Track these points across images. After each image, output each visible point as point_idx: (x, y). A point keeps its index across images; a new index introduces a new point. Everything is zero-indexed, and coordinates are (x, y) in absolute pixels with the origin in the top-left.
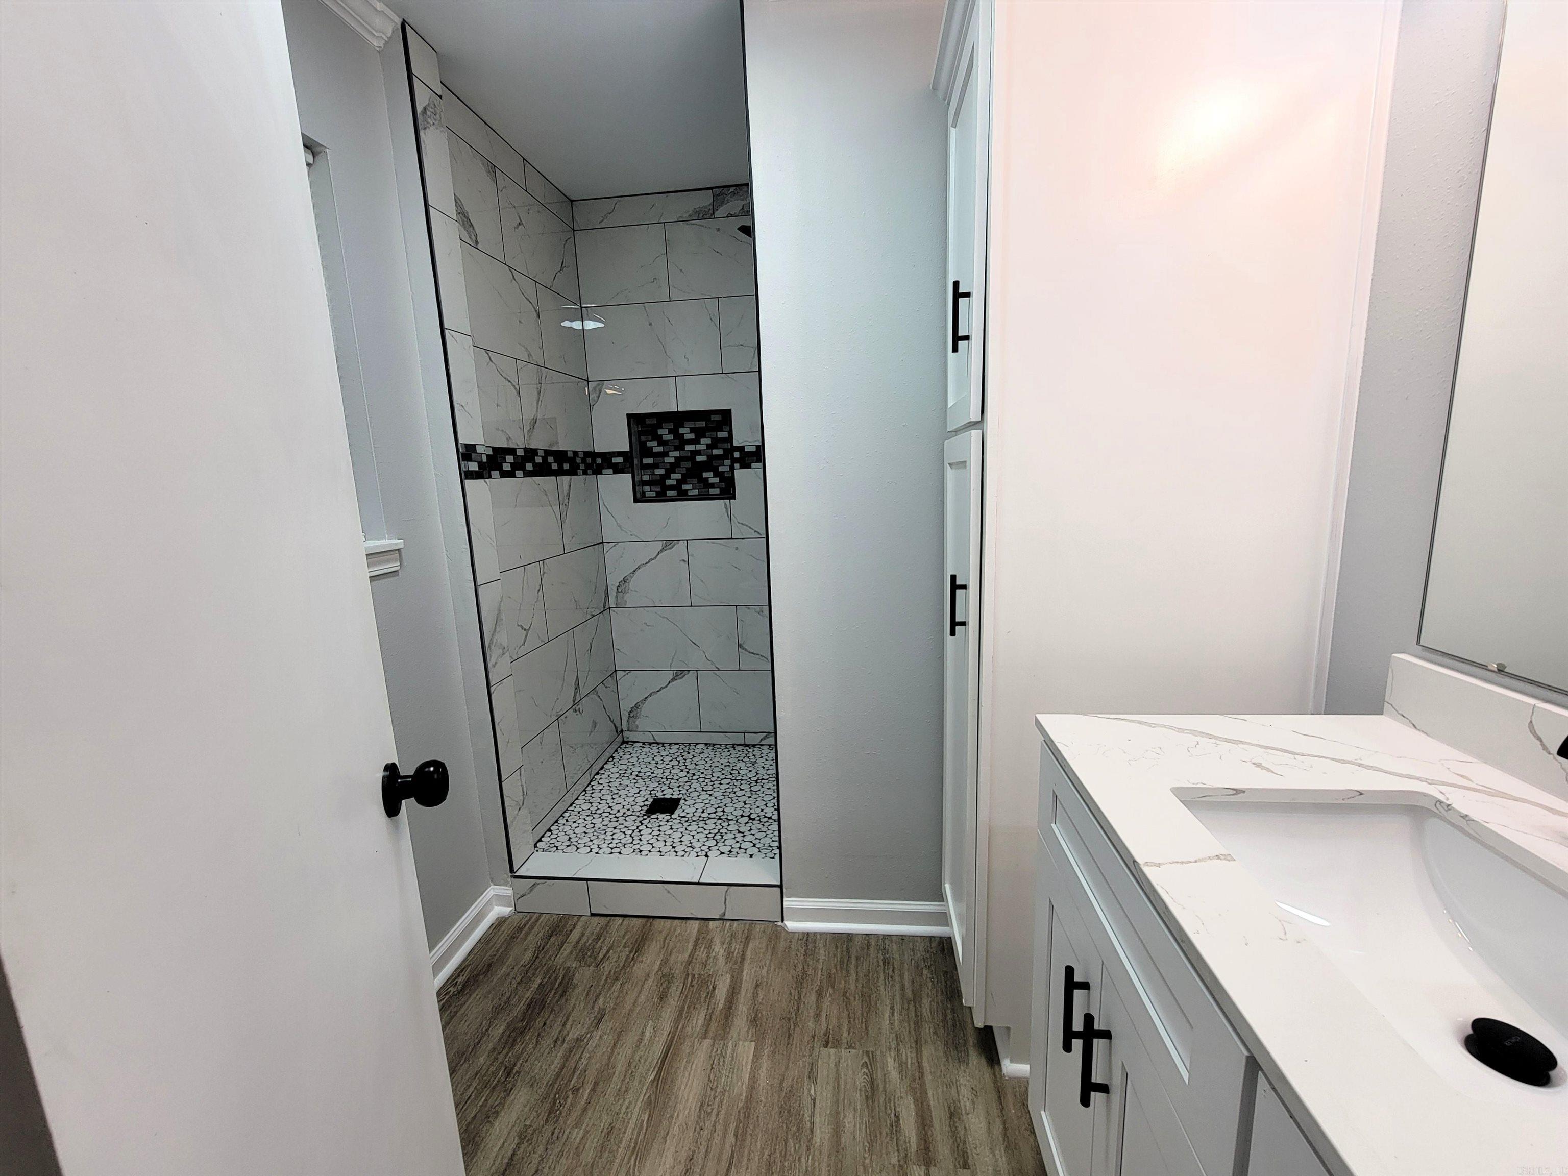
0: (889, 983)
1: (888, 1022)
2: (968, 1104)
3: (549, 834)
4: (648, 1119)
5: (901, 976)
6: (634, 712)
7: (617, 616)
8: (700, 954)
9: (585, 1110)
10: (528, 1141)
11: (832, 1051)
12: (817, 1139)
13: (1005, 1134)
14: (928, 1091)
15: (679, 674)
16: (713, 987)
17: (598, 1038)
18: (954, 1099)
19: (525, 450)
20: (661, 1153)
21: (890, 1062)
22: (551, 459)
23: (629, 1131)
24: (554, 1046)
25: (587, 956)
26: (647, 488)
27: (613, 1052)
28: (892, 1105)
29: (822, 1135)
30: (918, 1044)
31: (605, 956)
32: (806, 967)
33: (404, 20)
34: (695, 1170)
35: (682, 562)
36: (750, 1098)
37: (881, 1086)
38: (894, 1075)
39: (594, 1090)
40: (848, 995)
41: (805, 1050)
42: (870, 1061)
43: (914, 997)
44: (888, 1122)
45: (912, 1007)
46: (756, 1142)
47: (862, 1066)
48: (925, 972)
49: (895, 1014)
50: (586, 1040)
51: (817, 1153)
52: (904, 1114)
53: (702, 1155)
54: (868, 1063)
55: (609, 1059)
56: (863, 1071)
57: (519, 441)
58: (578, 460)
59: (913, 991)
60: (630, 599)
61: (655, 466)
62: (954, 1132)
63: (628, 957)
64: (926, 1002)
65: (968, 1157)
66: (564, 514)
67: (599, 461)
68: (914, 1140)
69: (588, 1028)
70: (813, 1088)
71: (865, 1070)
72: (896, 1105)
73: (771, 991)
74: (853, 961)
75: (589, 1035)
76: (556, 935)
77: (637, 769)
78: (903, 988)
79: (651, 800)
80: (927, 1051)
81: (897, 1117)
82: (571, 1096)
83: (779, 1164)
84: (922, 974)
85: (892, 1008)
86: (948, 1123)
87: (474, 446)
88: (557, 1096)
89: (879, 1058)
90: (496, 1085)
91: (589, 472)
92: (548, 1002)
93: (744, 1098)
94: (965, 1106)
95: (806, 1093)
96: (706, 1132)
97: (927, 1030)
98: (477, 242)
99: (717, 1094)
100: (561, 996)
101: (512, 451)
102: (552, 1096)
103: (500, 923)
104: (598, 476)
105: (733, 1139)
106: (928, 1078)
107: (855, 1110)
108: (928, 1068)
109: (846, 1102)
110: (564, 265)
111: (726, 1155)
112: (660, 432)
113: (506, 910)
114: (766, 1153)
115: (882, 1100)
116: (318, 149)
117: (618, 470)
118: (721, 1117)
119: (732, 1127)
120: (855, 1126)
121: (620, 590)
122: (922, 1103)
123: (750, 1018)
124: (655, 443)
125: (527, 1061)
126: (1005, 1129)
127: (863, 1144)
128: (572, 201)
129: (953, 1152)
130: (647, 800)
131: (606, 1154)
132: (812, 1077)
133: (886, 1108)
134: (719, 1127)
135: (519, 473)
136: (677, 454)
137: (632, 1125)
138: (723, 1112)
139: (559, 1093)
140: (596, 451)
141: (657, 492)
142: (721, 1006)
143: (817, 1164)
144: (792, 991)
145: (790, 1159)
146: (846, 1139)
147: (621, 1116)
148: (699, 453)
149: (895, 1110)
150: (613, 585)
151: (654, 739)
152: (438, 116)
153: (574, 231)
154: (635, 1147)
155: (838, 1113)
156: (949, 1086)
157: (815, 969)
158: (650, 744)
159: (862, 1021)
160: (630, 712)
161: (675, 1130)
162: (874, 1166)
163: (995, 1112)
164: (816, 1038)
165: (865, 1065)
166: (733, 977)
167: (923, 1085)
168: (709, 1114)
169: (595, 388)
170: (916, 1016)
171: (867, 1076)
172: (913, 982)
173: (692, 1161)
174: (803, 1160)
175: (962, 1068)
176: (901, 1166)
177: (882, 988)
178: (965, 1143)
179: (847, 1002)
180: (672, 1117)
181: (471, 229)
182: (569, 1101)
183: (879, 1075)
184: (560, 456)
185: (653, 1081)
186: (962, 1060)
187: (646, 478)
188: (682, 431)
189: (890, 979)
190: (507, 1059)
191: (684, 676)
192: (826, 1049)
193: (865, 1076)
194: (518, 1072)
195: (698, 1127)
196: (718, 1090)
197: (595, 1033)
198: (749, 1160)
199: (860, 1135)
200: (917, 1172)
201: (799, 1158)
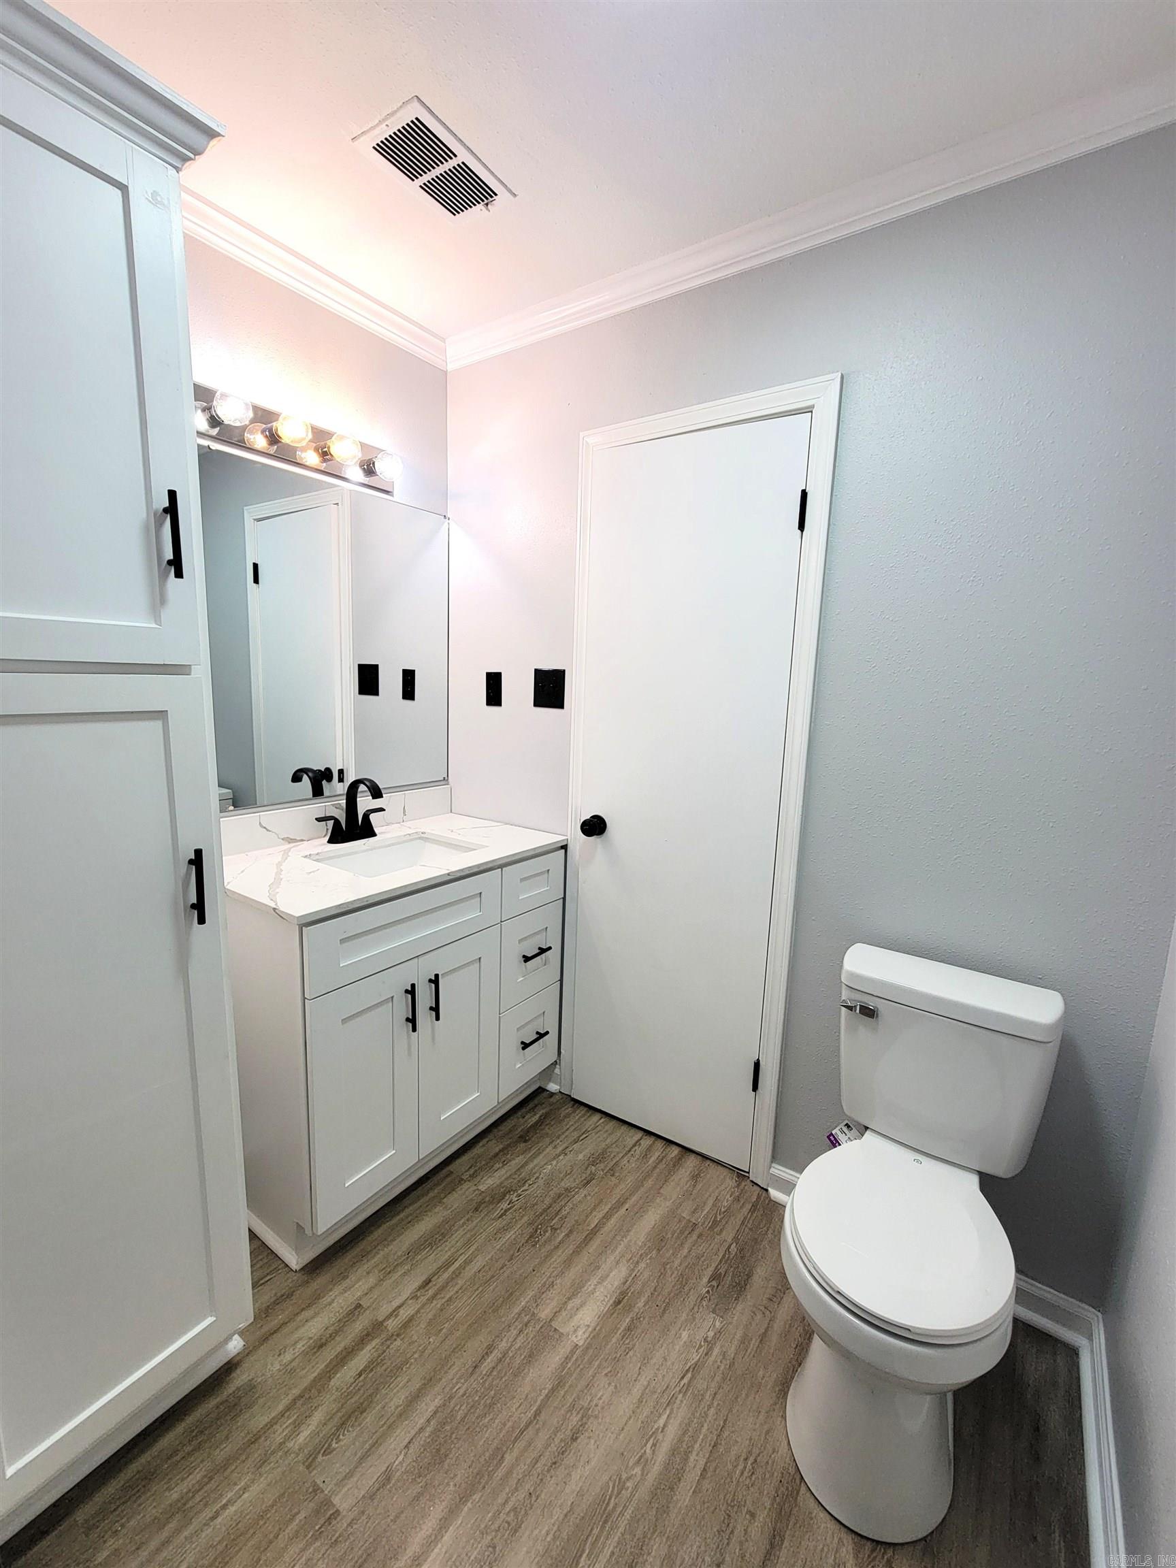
1: (245, 1495)
2: (300, 1345)
4: (581, 1556)
11: (336, 1500)
12: (437, 1402)
13: (308, 1307)
14: (312, 1378)
18: (302, 1358)
20: (580, 1494)
21: (301, 1438)
28: (351, 1388)
29: (429, 1405)
30: (257, 1438)
34: (556, 1448)
36: (463, 1499)
37: (340, 1414)
38: (317, 1417)
41: (359, 1527)
42: (319, 1452)
43: (171, 1516)
44: (370, 1375)
45: (197, 1498)
46: (487, 1440)
47: (330, 1454)
49: (223, 1502)
51: (447, 1389)
52: (353, 1373)
53: (543, 1461)
54: (322, 1452)
56: (336, 1446)
62: (336, 1334)
65: (350, 1311)
68: (369, 1348)
70: (397, 1463)
71: (333, 1445)
72: (348, 1386)
81: (360, 1374)
83: (482, 1402)
86: (332, 1342)
89: (308, 1448)
93: (469, 1504)
96: (527, 1487)
105: (507, 1456)
106: (296, 1392)
107: (384, 1406)
108: (284, 1401)
109: (382, 1422)
111: (521, 1444)
114: (486, 1421)
115: (354, 1399)
118: (503, 1496)
119: (500, 1473)
120: (398, 1391)
122: (329, 1372)
127: (406, 1371)
129: (354, 1321)
131: (639, 1533)
132: (387, 1477)
134: (513, 1482)
138: (500, 1501)
143: (454, 1381)
145: (470, 1400)
149: (355, 1382)
154: (606, 1522)
161: (558, 1514)
162: (416, 1348)
164: (334, 1539)
165: (327, 1452)
167: (308, 1389)
168: (514, 1509)
170: (211, 1479)
171: (339, 1435)
173: (554, 1460)
174: (462, 1391)
175: (260, 1379)
180: (555, 1538)
183: (331, 1426)
186: (248, 1388)
192: (339, 1509)
193: (341, 1438)
195: (533, 1501)
198: (505, 1425)
199: (402, 1380)
200: (392, 1325)
201: (463, 1396)
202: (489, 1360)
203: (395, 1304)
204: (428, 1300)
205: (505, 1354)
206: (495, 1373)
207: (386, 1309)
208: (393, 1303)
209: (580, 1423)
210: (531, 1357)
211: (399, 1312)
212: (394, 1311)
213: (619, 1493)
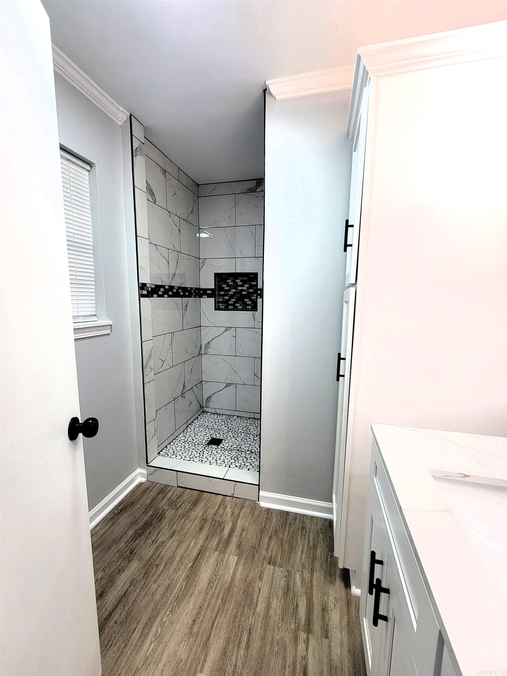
0: (303, 538)
1: (299, 557)
2: (332, 605)
3: (166, 448)
4: (185, 585)
5: (309, 536)
6: (209, 399)
7: (204, 358)
8: (221, 511)
9: (159, 576)
10: (134, 585)
11: (272, 567)
12: (258, 609)
13: (349, 625)
14: (314, 595)
15: (228, 385)
16: (223, 527)
17: (171, 543)
18: (326, 601)
19: (169, 286)
20: (188, 602)
21: (298, 577)
22: (180, 291)
23: (176, 589)
24: (152, 543)
25: (172, 505)
26: (221, 304)
27: (176, 550)
28: (296, 598)
29: (261, 608)
30: (312, 570)
31: (180, 506)
32: (266, 524)
33: (131, 114)
34: (202, 613)
35: (233, 337)
36: (231, 583)
37: (292, 589)
38: (299, 584)
39: (165, 567)
40: (283, 540)
41: (260, 564)
42: (288, 575)
43: (314, 547)
44: (293, 607)
45: (312, 552)
46: (231, 605)
47: (285, 576)
48: (321, 535)
49: (304, 554)
50: (165, 543)
51: (257, 616)
52: (301, 605)
53: (206, 607)
55: (174, 553)
56: (284, 579)
57: (167, 282)
58: (192, 291)
59: (313, 544)
60: (210, 351)
61: (225, 295)
62: (323, 619)
63: (189, 507)
64: (319, 551)
65: (328, 632)
66: (184, 313)
67: (202, 292)
68: (303, 618)
69: (167, 538)
70: (260, 583)
71: (285, 579)
72: (298, 599)
73: (249, 533)
74: (288, 524)
75: (167, 541)
76: (162, 493)
77: (207, 424)
78: (309, 542)
79: (210, 439)
80: (316, 575)
81: (297, 605)
82: (155, 568)
83: (239, 618)
84: (319, 537)
85: (302, 551)
86: (321, 613)
87: (146, 284)
88: (149, 567)
89: (293, 574)
90: (126, 557)
91: (197, 296)
92: (153, 523)
93: (228, 582)
94: (331, 606)
95: (256, 586)
96: (209, 596)
97: (317, 564)
98: (155, 201)
99: (217, 579)
100: (159, 521)
101: (163, 287)
102: (147, 567)
103: (140, 485)
104: (201, 298)
105: (220, 602)
106: (315, 588)
107: (278, 597)
108: (315, 583)
109: (274, 593)
110: (193, 211)
111: (216, 609)
112: (228, 281)
113: (143, 480)
114: (234, 612)
115: (291, 595)
116: (92, 165)
117: (209, 296)
118: (217, 590)
119: (221, 596)
120: (277, 606)
121: (206, 347)
122: (310, 601)
123: (237, 545)
124: (225, 286)
125: (140, 548)
126: (349, 622)
127: (279, 615)
128: (198, 185)
129: (321, 628)
130: (209, 438)
131: (165, 598)
132: (261, 578)
133: (292, 600)
134: (215, 595)
135: (166, 296)
136: (234, 290)
137: (178, 586)
138: (218, 588)
139: (150, 566)
140: (201, 288)
141: (225, 306)
142: (225, 537)
143: (256, 621)
144: (258, 535)
145: (245, 616)
146: (272, 612)
147: (174, 581)
148: (243, 290)
149: (297, 601)
150: (203, 344)
151: (216, 412)
152: (142, 151)
153: (198, 197)
154: (177, 597)
155: (270, 598)
156: (324, 594)
157: (270, 526)
158: (214, 414)
159: (288, 555)
160: (207, 399)
161: (196, 592)
162: (283, 628)
163: (345, 611)
164: (265, 559)
165: (286, 576)
166: (233, 524)
167: (312, 591)
168: (212, 587)
169: (202, 262)
170: (313, 556)
171: (286, 582)
172: (314, 539)
173: (201, 609)
174: (250, 618)
175: (332, 586)
176: (296, 631)
177: (299, 540)
178: (328, 625)
179: (282, 544)
180: (196, 585)
181: (153, 196)
182: (154, 570)
183: (291, 583)
184: (185, 289)
185: (190, 567)
186: (332, 582)
187: (221, 300)
188: (237, 281)
189: (303, 536)
190: (132, 546)
191: (230, 386)
192: (269, 565)
193: (285, 582)
194: (135, 553)
195: (206, 592)
196: (218, 577)
197: (170, 540)
198: (226, 613)
199: (278, 611)
200: (303, 636)
201: (249, 617)
202: (245, 640)
203: (311, 649)
204: (296, 661)
205: (239, 647)
206: (239, 634)
207: (312, 642)
208: (312, 648)
209: (193, 628)
210: (224, 652)
211: (305, 644)
212: (308, 643)
213: (173, 608)
